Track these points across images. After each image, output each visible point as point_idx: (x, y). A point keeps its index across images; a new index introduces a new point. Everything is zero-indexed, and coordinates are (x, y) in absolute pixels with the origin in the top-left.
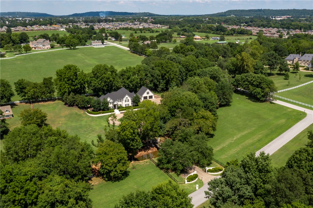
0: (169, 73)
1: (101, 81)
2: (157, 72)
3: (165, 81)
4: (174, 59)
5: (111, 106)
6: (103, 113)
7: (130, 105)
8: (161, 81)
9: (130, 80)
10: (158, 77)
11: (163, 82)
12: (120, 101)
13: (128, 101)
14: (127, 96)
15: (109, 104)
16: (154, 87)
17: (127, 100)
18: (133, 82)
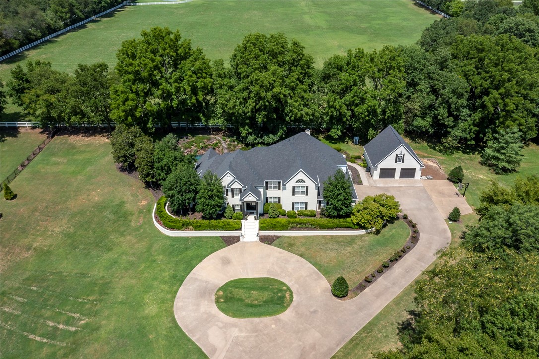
0: (502, 90)
1: (245, 94)
2: (457, 80)
3: (478, 116)
4: (529, 31)
5: (234, 201)
6: (198, 228)
7: (313, 206)
8: (466, 111)
9: (348, 97)
10: (454, 99)
11: (470, 116)
12: (275, 187)
13: (302, 192)
14: (301, 176)
15: (230, 194)
16: (431, 131)
17: (300, 190)
18: (357, 105)
